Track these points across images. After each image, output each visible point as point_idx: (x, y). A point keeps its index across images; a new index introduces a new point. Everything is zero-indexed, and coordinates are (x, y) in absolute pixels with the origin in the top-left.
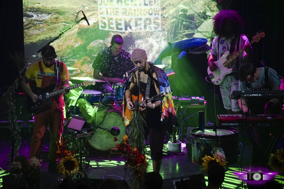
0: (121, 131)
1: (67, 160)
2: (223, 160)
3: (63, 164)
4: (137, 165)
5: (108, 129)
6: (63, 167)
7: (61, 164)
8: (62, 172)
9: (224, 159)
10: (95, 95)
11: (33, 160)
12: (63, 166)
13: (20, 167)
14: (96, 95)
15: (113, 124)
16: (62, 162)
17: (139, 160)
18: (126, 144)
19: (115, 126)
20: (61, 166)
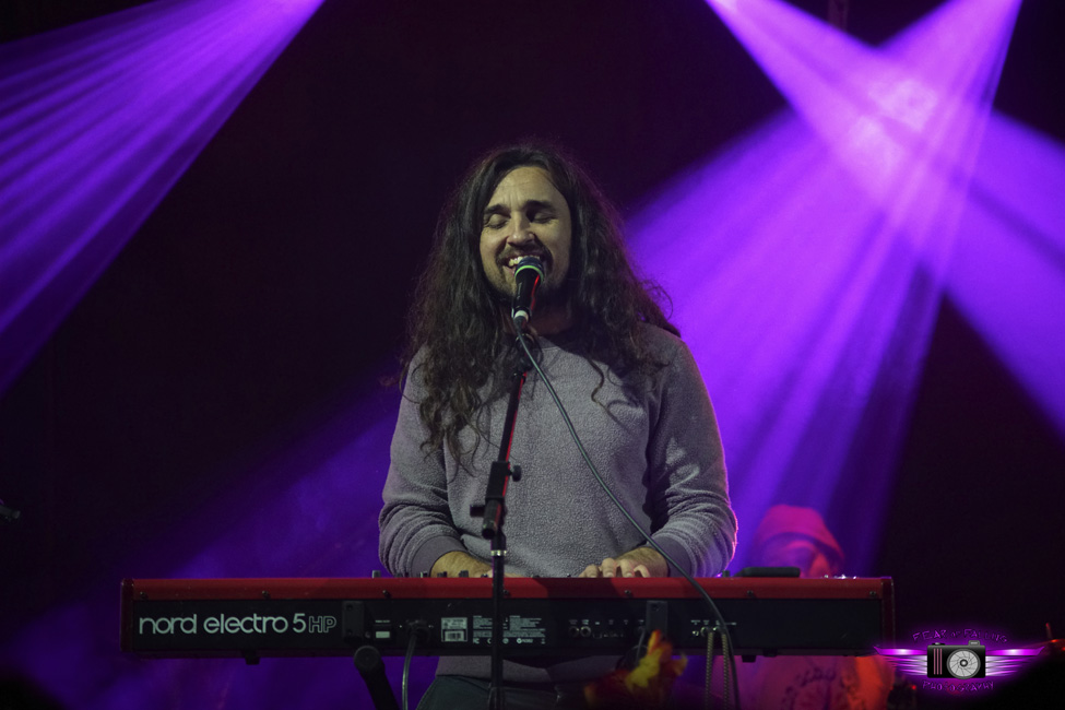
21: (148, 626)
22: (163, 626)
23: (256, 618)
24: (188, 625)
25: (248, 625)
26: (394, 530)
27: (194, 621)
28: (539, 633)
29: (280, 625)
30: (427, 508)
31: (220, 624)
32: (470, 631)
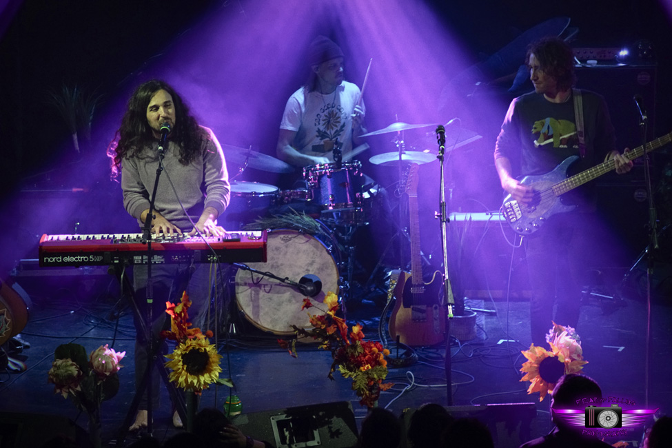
0: (325, 284)
1: (191, 348)
2: (575, 357)
3: (180, 358)
4: (362, 368)
5: (293, 280)
6: (181, 367)
7: (176, 358)
8: (178, 378)
9: (579, 356)
10: (261, 194)
11: (100, 353)
12: (181, 363)
13: (74, 370)
14: (264, 193)
15: (306, 268)
16: (179, 352)
17: (367, 357)
18: (333, 316)
19: (310, 273)
20: (177, 365)
21: (47, 260)
22: (51, 260)
23: (79, 257)
24: (59, 259)
25: (77, 259)
26: (127, 202)
27: (60, 258)
28: (163, 260)
29: (86, 259)
30: (139, 193)
31: (68, 259)
32: (142, 260)
